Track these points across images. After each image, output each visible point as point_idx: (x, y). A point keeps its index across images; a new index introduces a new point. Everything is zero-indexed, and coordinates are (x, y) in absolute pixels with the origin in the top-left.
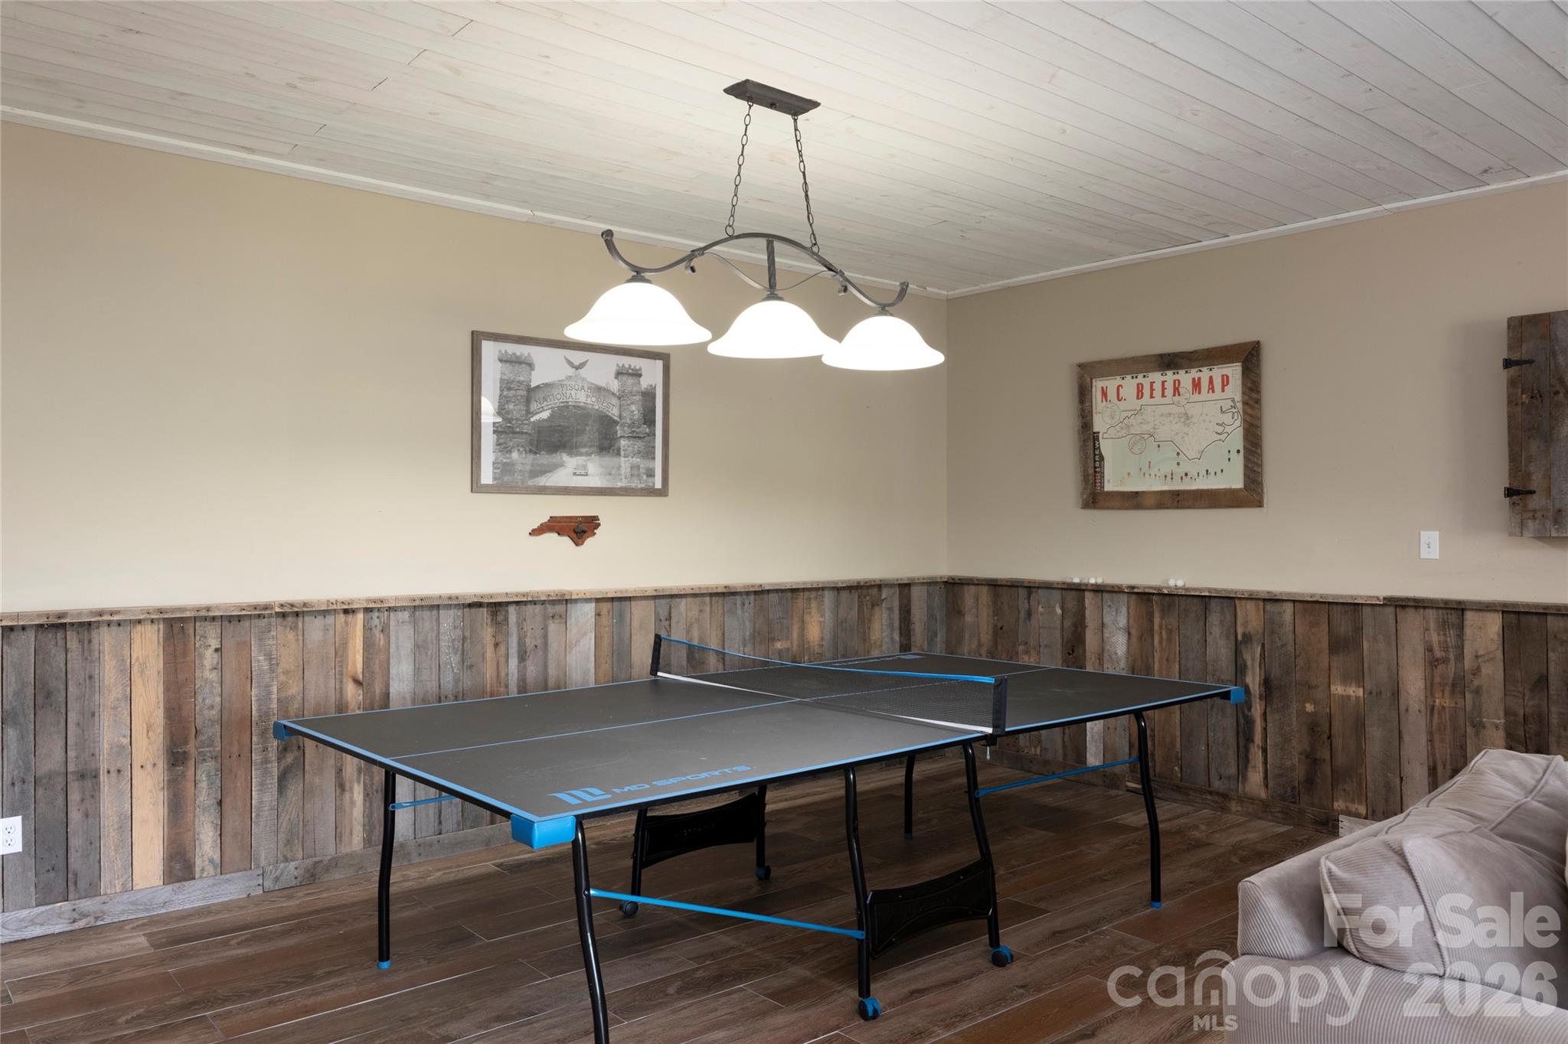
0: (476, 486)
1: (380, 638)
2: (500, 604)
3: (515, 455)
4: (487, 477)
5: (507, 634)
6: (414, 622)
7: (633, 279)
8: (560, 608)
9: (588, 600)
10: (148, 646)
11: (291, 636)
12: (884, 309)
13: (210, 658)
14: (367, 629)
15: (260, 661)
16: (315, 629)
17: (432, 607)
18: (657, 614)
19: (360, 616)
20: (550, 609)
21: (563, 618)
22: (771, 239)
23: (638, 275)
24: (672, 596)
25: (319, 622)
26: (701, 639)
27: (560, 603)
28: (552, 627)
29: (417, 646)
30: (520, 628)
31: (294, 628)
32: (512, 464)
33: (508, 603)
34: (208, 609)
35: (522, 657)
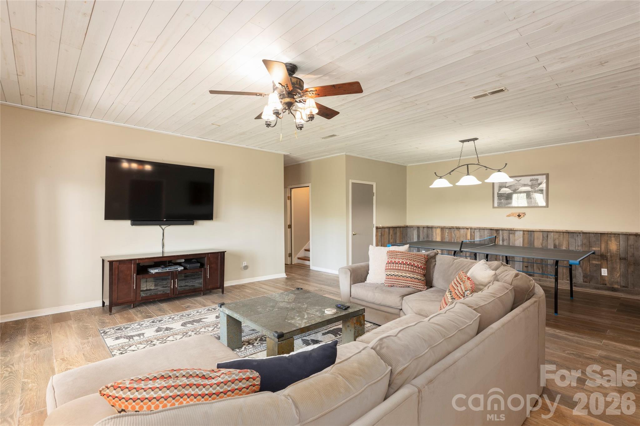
0: (494, 207)
1: (473, 234)
2: (498, 230)
3: (502, 201)
4: (496, 205)
5: (499, 236)
6: (480, 231)
7: (440, 178)
8: (512, 232)
9: (521, 231)
10: (439, 231)
11: (458, 232)
12: (499, 171)
13: (447, 234)
14: (471, 232)
15: (453, 235)
16: (462, 231)
17: (483, 229)
18: (543, 236)
19: (469, 230)
20: (511, 232)
21: (514, 234)
22: (468, 165)
23: (441, 177)
24: (548, 232)
25: (463, 230)
26: (559, 243)
28: (511, 235)
29: (480, 236)
30: (502, 235)
31: (459, 231)
32: (502, 202)
33: (499, 230)
34: (445, 227)
35: (503, 240)
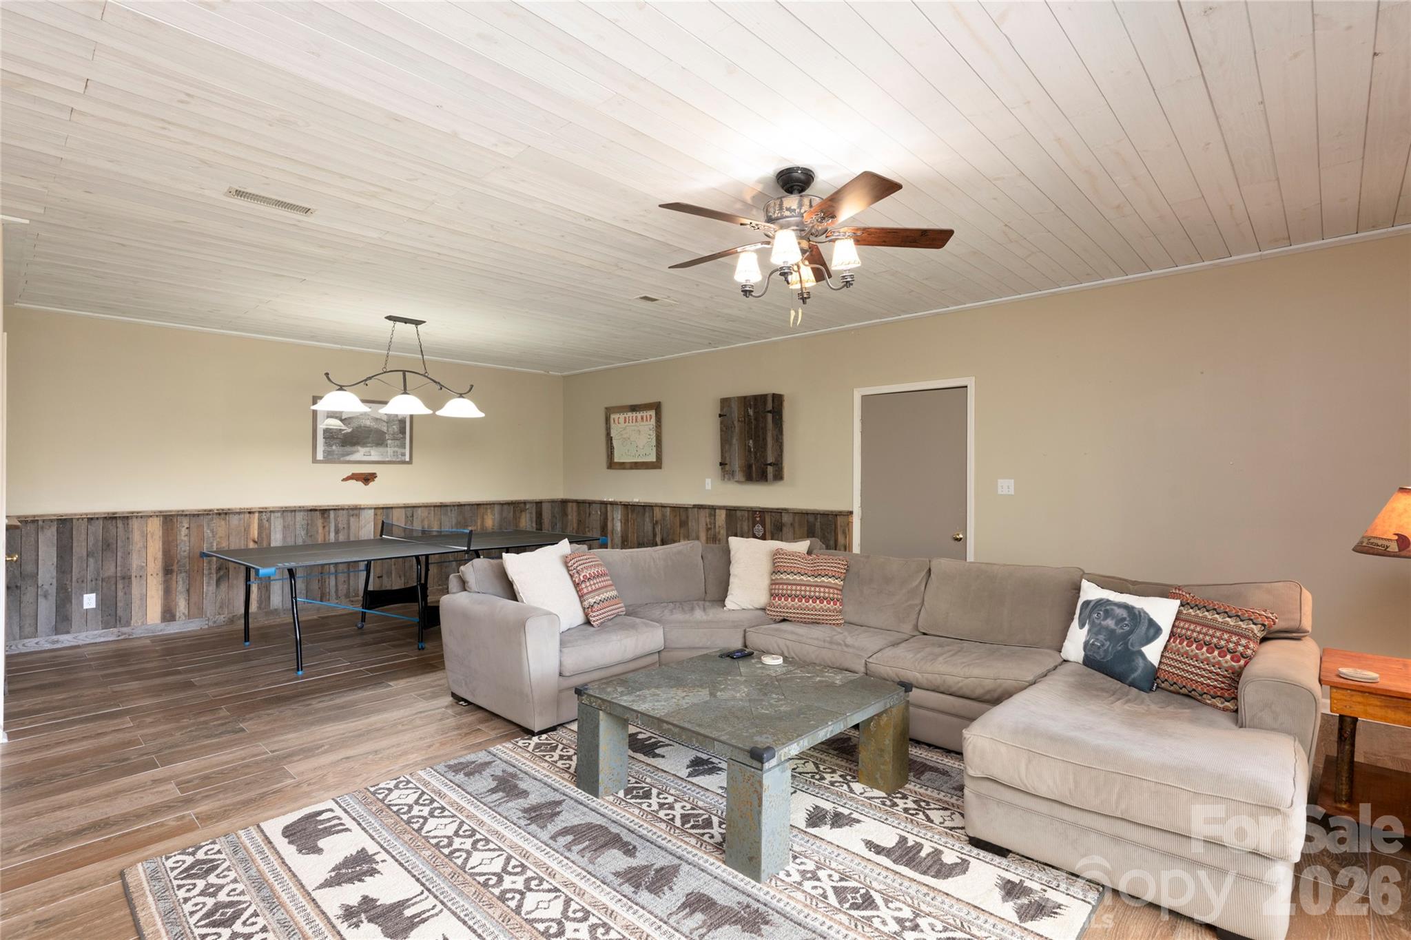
0: (315, 461)
1: (267, 524)
2: (326, 510)
3: (334, 447)
4: (320, 456)
5: (329, 522)
6: (284, 518)
7: (339, 390)
8: (355, 512)
9: (371, 508)
10: (155, 527)
11: (223, 523)
12: (461, 396)
13: (184, 531)
14: (260, 520)
15: (208, 532)
16: (234, 520)
17: (292, 511)
18: (406, 514)
19: (257, 515)
20: (351, 512)
21: (358, 516)
22: (404, 372)
23: (341, 388)
24: (414, 507)
25: (236, 517)
26: (429, 526)
27: (355, 510)
28: (352, 519)
29: (284, 527)
30: (336, 520)
31: (225, 519)
32: (333, 451)
33: (330, 510)
34: (183, 511)
35: (337, 532)
